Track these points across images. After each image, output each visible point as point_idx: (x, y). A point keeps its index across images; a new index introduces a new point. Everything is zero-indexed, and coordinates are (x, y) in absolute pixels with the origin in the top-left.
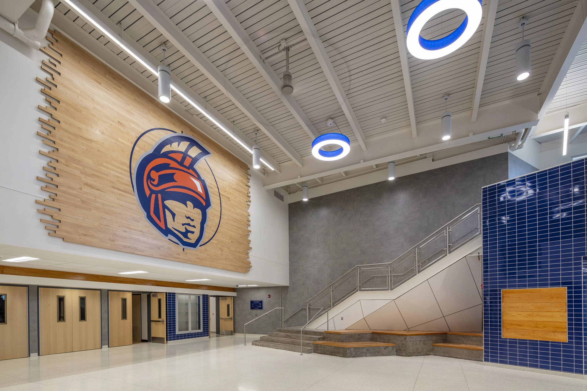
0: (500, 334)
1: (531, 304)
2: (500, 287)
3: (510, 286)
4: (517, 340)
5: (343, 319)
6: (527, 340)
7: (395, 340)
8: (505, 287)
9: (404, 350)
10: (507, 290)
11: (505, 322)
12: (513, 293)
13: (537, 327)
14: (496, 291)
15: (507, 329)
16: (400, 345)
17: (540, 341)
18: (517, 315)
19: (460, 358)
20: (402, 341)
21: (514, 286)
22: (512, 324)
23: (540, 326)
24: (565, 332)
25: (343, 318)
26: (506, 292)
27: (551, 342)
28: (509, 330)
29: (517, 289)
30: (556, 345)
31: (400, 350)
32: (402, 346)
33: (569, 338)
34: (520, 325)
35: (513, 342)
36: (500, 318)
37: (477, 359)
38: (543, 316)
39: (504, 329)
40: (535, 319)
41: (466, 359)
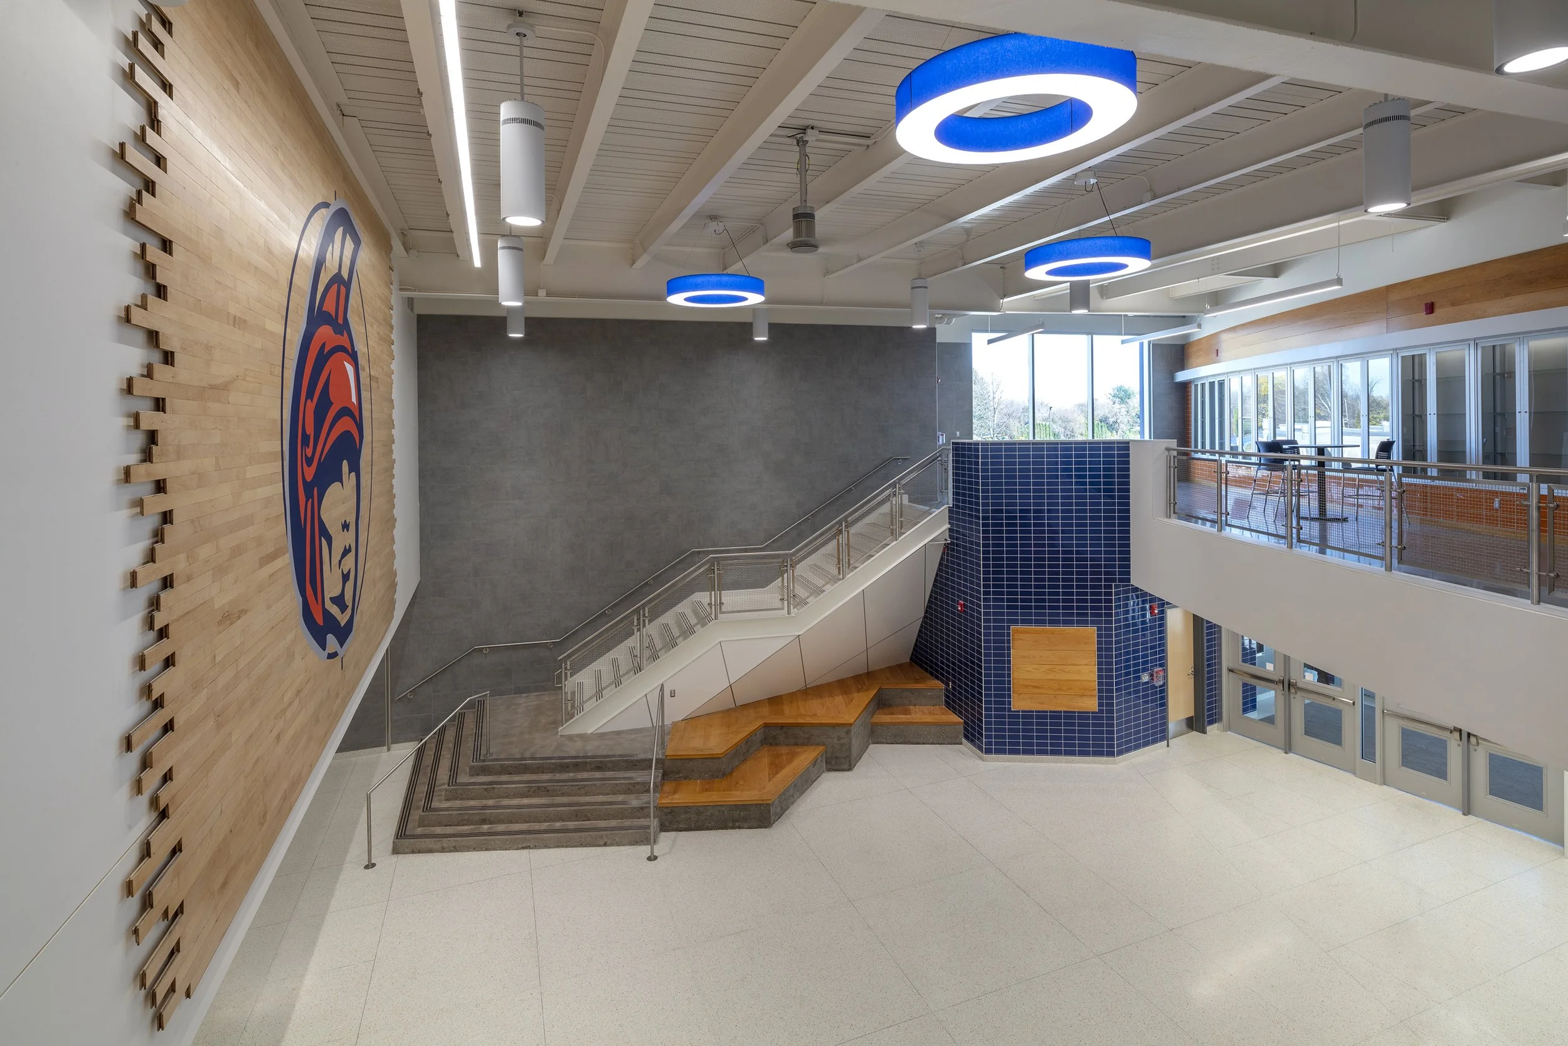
0: (1009, 703)
1: (1052, 652)
2: (1009, 621)
3: (1024, 622)
4: (1033, 712)
5: (674, 696)
6: (1047, 712)
7: (824, 737)
8: (1016, 622)
9: (844, 758)
10: (1019, 627)
11: (1015, 681)
12: (1026, 632)
13: (1060, 689)
14: (1003, 628)
15: (1020, 694)
16: (836, 746)
17: (1065, 712)
18: (1034, 671)
19: (924, 744)
20: (839, 738)
21: (1029, 622)
22: (1026, 686)
23: (1064, 688)
24: (1094, 696)
25: (674, 693)
26: (1017, 632)
27: (1079, 712)
28: (1022, 696)
29: (1033, 627)
30: (1083, 716)
31: (837, 757)
32: (840, 749)
33: (1100, 705)
34: (1038, 687)
35: (1028, 715)
36: (1009, 676)
37: (954, 741)
38: (1067, 672)
39: (1014, 695)
40: (1058, 677)
41: (935, 742)
